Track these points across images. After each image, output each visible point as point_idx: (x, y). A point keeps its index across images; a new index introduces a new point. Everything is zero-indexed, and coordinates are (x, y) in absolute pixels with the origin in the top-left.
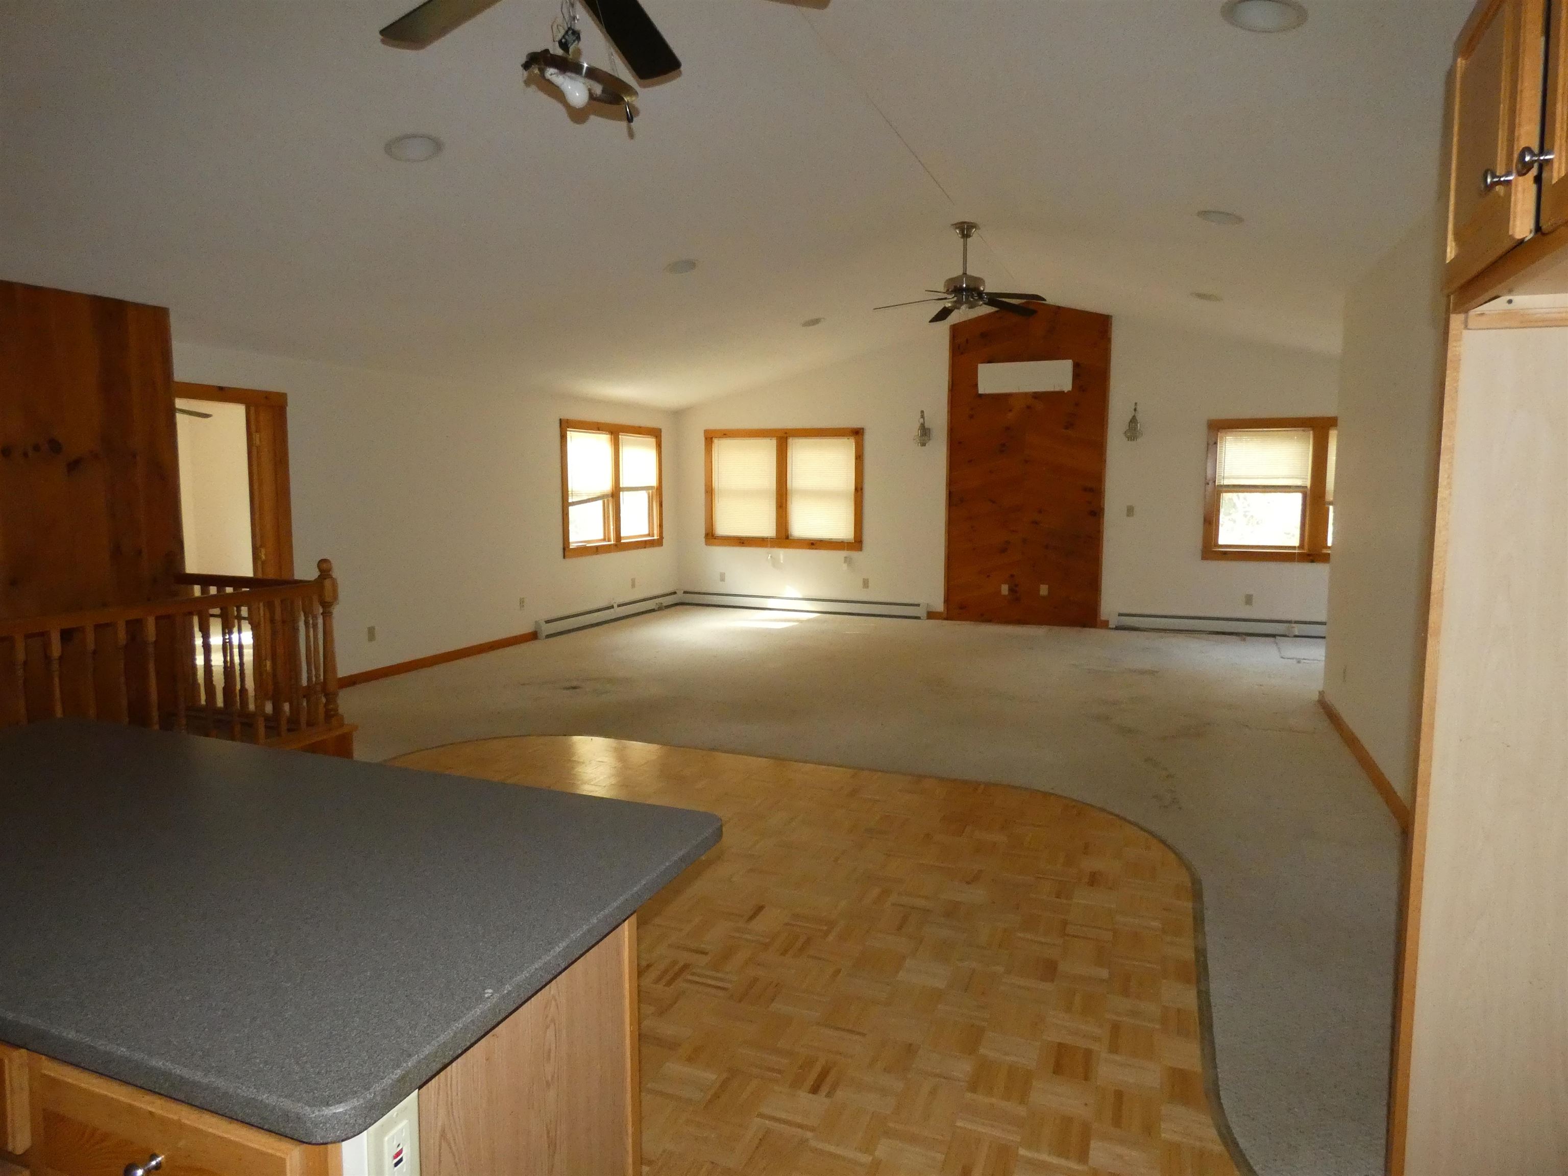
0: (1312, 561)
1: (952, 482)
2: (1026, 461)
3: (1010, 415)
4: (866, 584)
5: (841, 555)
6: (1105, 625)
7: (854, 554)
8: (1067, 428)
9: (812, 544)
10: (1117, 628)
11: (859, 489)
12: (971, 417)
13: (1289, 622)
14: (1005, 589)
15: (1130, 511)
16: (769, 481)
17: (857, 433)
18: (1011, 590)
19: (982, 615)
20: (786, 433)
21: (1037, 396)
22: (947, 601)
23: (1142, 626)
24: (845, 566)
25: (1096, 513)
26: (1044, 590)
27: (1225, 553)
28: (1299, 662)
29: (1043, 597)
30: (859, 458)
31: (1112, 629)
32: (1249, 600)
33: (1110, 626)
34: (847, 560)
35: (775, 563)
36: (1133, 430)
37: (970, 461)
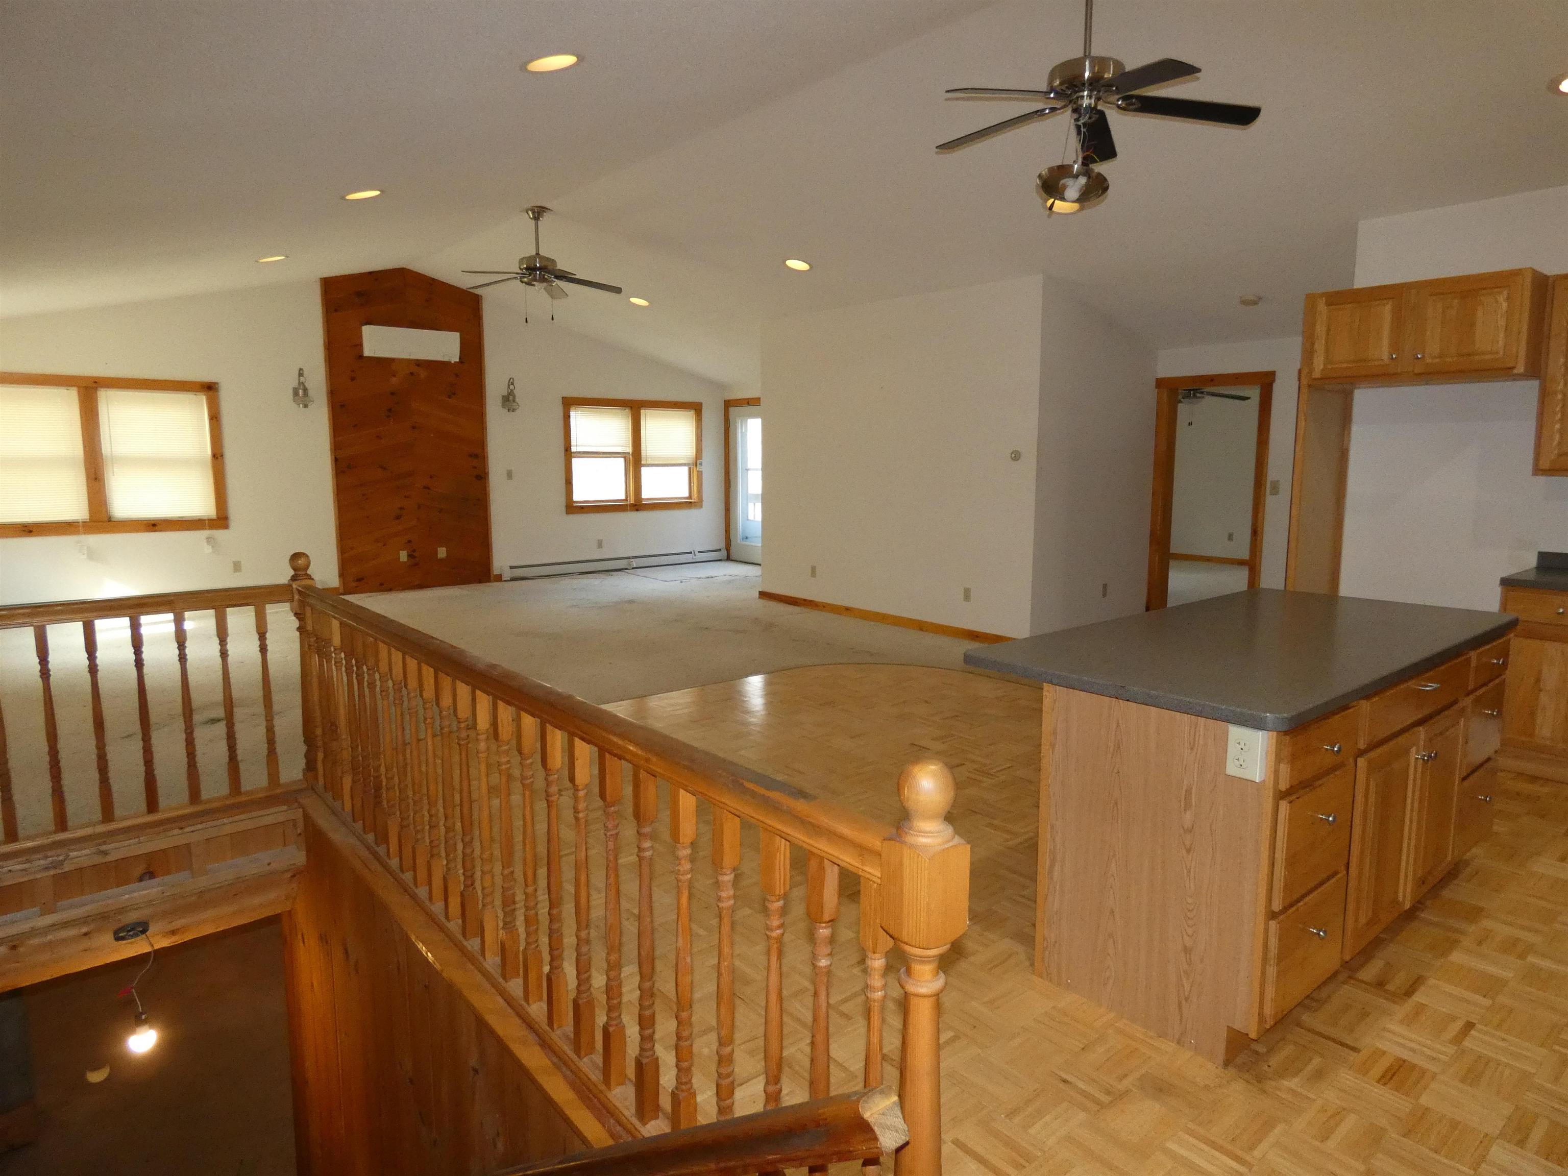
0: (637, 510)
1: (337, 447)
2: (414, 428)
3: (394, 380)
4: (237, 567)
5: (201, 535)
6: (499, 578)
7: (219, 534)
8: (449, 397)
9: (154, 525)
10: (514, 579)
11: (217, 456)
12: (353, 379)
13: (629, 558)
14: (403, 556)
15: (510, 475)
16: (75, 446)
17: (210, 388)
18: (409, 556)
19: (381, 584)
20: (96, 382)
21: (419, 363)
22: (342, 575)
23: (529, 575)
24: (208, 550)
25: (482, 477)
26: (442, 553)
27: (582, 507)
28: (681, 582)
29: (442, 560)
30: (215, 418)
31: (508, 581)
32: (600, 544)
33: (503, 579)
34: (209, 540)
35: (92, 555)
36: (509, 401)
37: (355, 426)
